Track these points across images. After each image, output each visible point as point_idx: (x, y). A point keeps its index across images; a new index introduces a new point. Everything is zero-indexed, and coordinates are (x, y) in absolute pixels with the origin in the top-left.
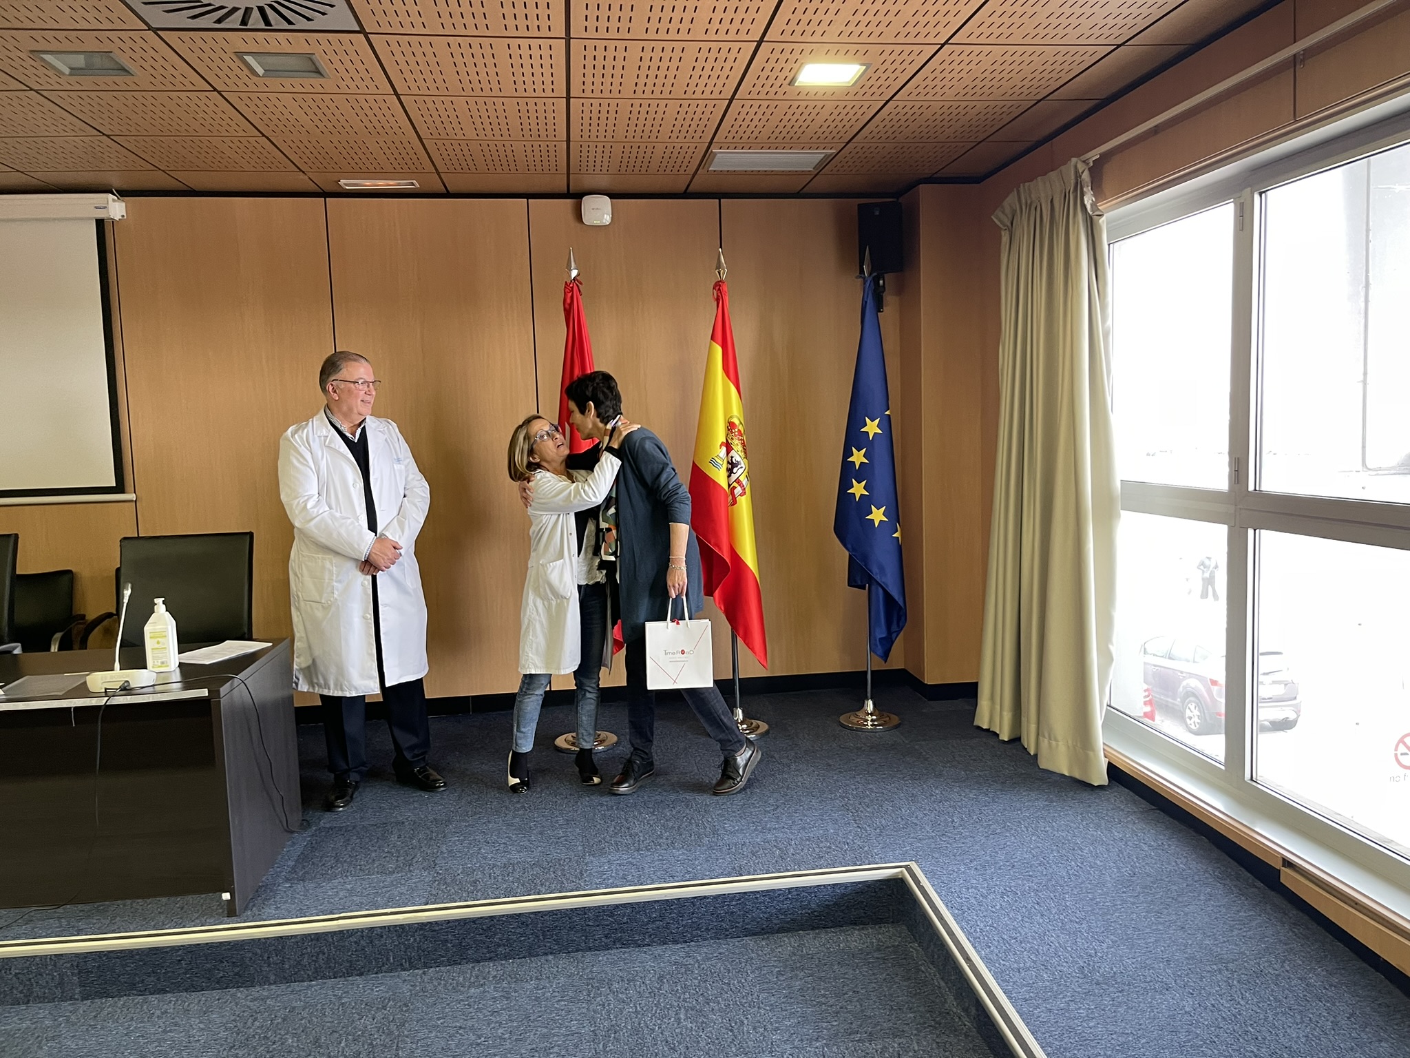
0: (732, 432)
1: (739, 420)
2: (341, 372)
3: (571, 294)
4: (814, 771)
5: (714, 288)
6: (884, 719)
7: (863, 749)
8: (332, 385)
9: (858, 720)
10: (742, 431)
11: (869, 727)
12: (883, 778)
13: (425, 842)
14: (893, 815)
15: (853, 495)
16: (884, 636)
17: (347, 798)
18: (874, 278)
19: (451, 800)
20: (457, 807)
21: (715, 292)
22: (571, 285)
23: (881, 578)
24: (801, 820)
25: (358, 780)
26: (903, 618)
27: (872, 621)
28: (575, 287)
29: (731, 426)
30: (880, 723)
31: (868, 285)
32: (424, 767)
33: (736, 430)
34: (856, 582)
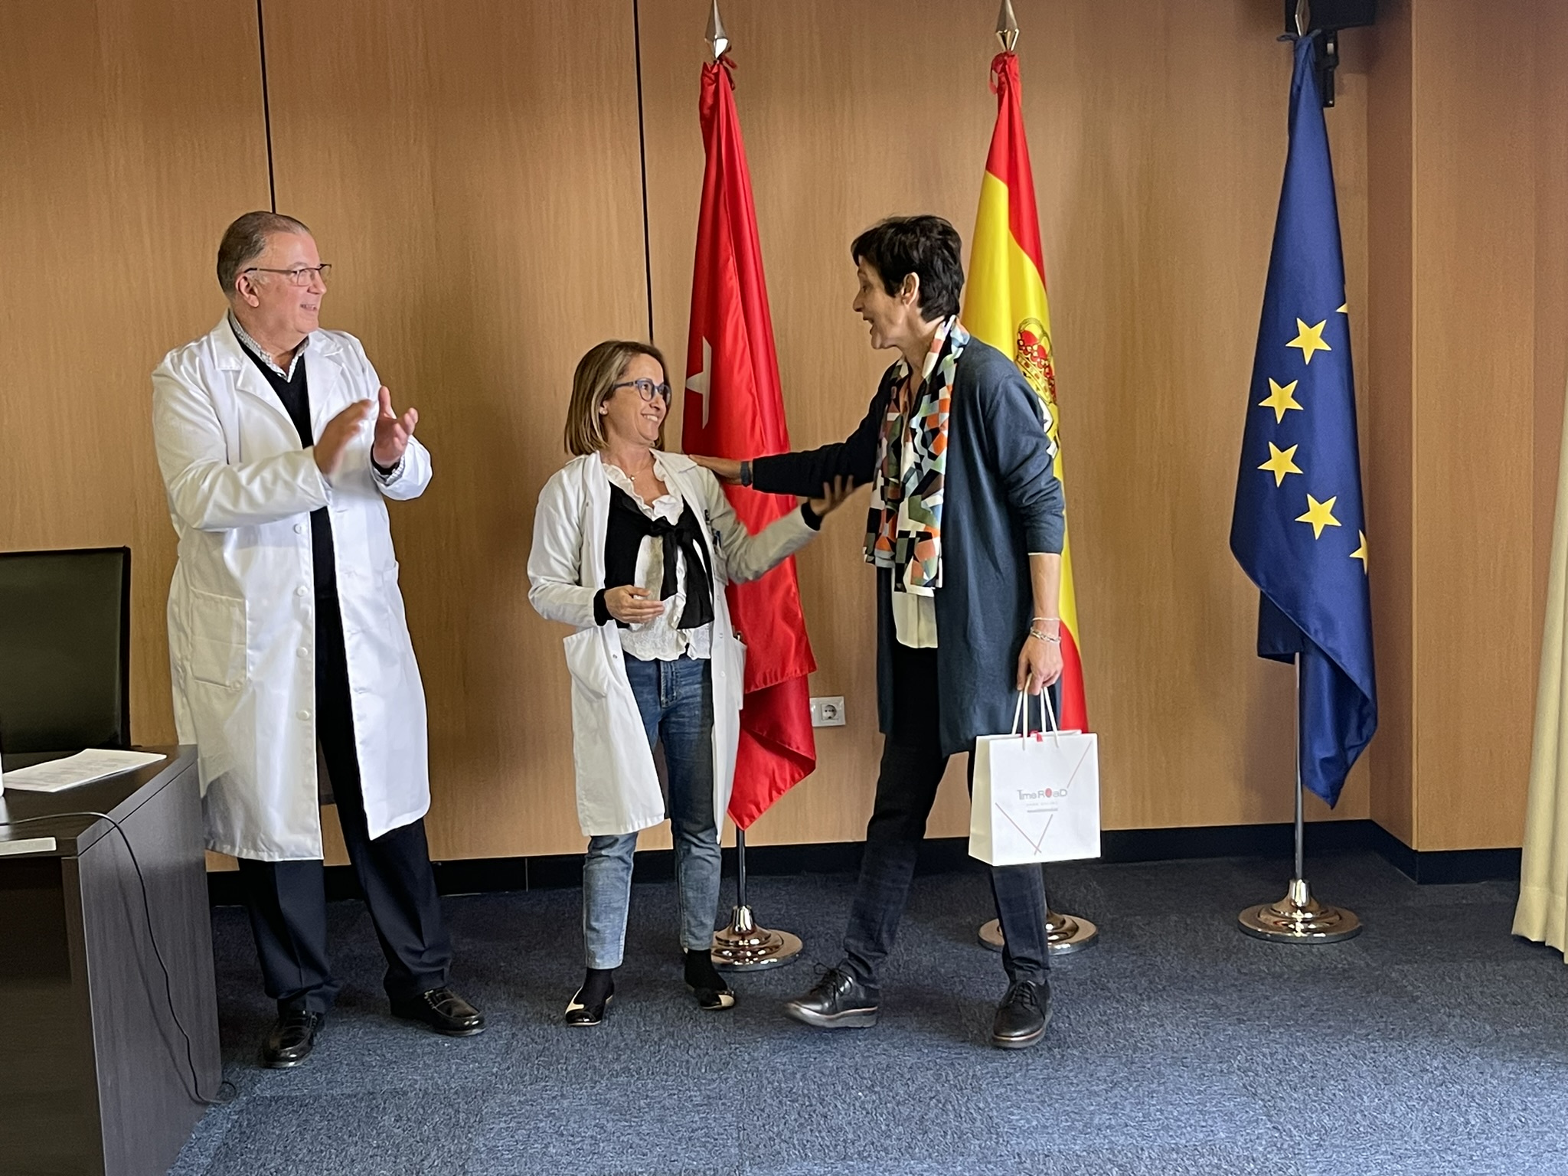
0: (1026, 352)
1: (1041, 327)
2: (262, 254)
3: (713, 86)
4: (1187, 1018)
5: (994, 68)
6: (1331, 919)
7: (1286, 976)
8: (245, 279)
9: (1276, 919)
10: (1047, 350)
11: (1299, 934)
12: (1326, 1035)
13: (447, 1131)
14: (1345, 1107)
15: (1267, 474)
16: (1328, 755)
17: (303, 1044)
18: (1315, 39)
19: (491, 1053)
20: (504, 1066)
21: (995, 76)
22: (715, 70)
23: (1326, 639)
24: (1161, 1111)
25: (322, 1010)
26: (1370, 721)
27: (1307, 726)
28: (723, 74)
29: (1024, 339)
30: (1319, 926)
31: (1304, 52)
32: (441, 990)
33: (1035, 347)
34: (1274, 647)
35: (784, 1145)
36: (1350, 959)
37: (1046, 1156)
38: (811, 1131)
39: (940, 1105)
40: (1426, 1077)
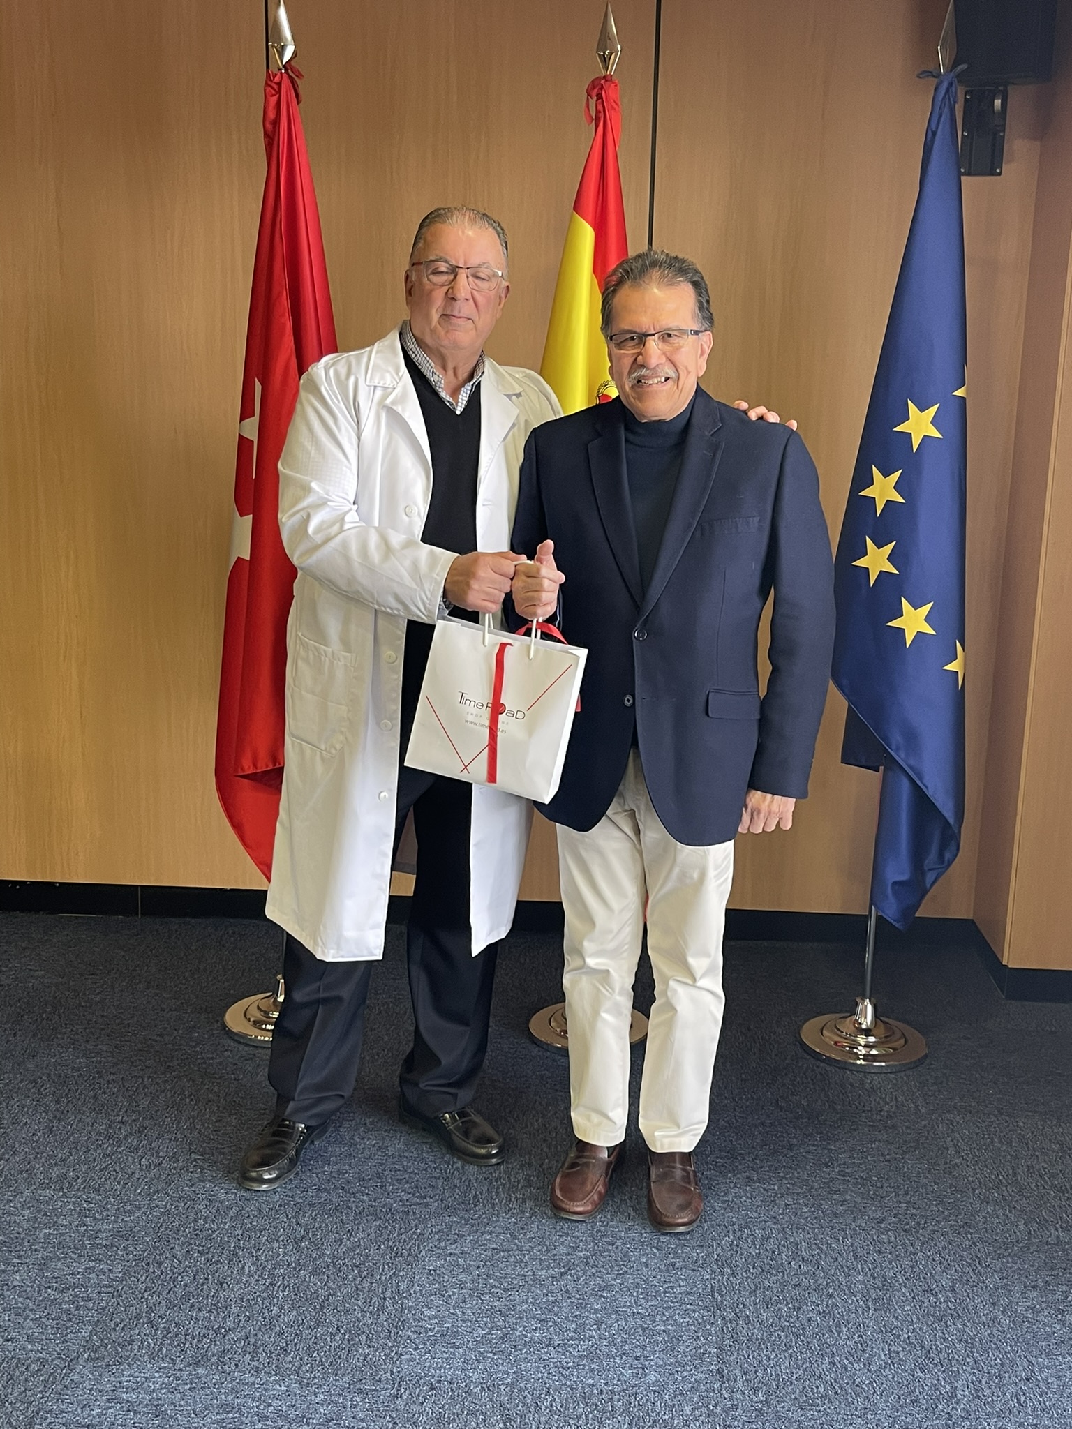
5: (589, 95)
9: (838, 1039)
11: (859, 1061)
15: (861, 571)
16: (904, 877)
21: (593, 102)
23: (906, 757)
26: (952, 845)
28: (285, 83)
30: (882, 1053)
31: (942, 94)
34: (859, 758)
35: (146, 1328)
37: (432, 1388)
38: (192, 1306)
39: (357, 1283)
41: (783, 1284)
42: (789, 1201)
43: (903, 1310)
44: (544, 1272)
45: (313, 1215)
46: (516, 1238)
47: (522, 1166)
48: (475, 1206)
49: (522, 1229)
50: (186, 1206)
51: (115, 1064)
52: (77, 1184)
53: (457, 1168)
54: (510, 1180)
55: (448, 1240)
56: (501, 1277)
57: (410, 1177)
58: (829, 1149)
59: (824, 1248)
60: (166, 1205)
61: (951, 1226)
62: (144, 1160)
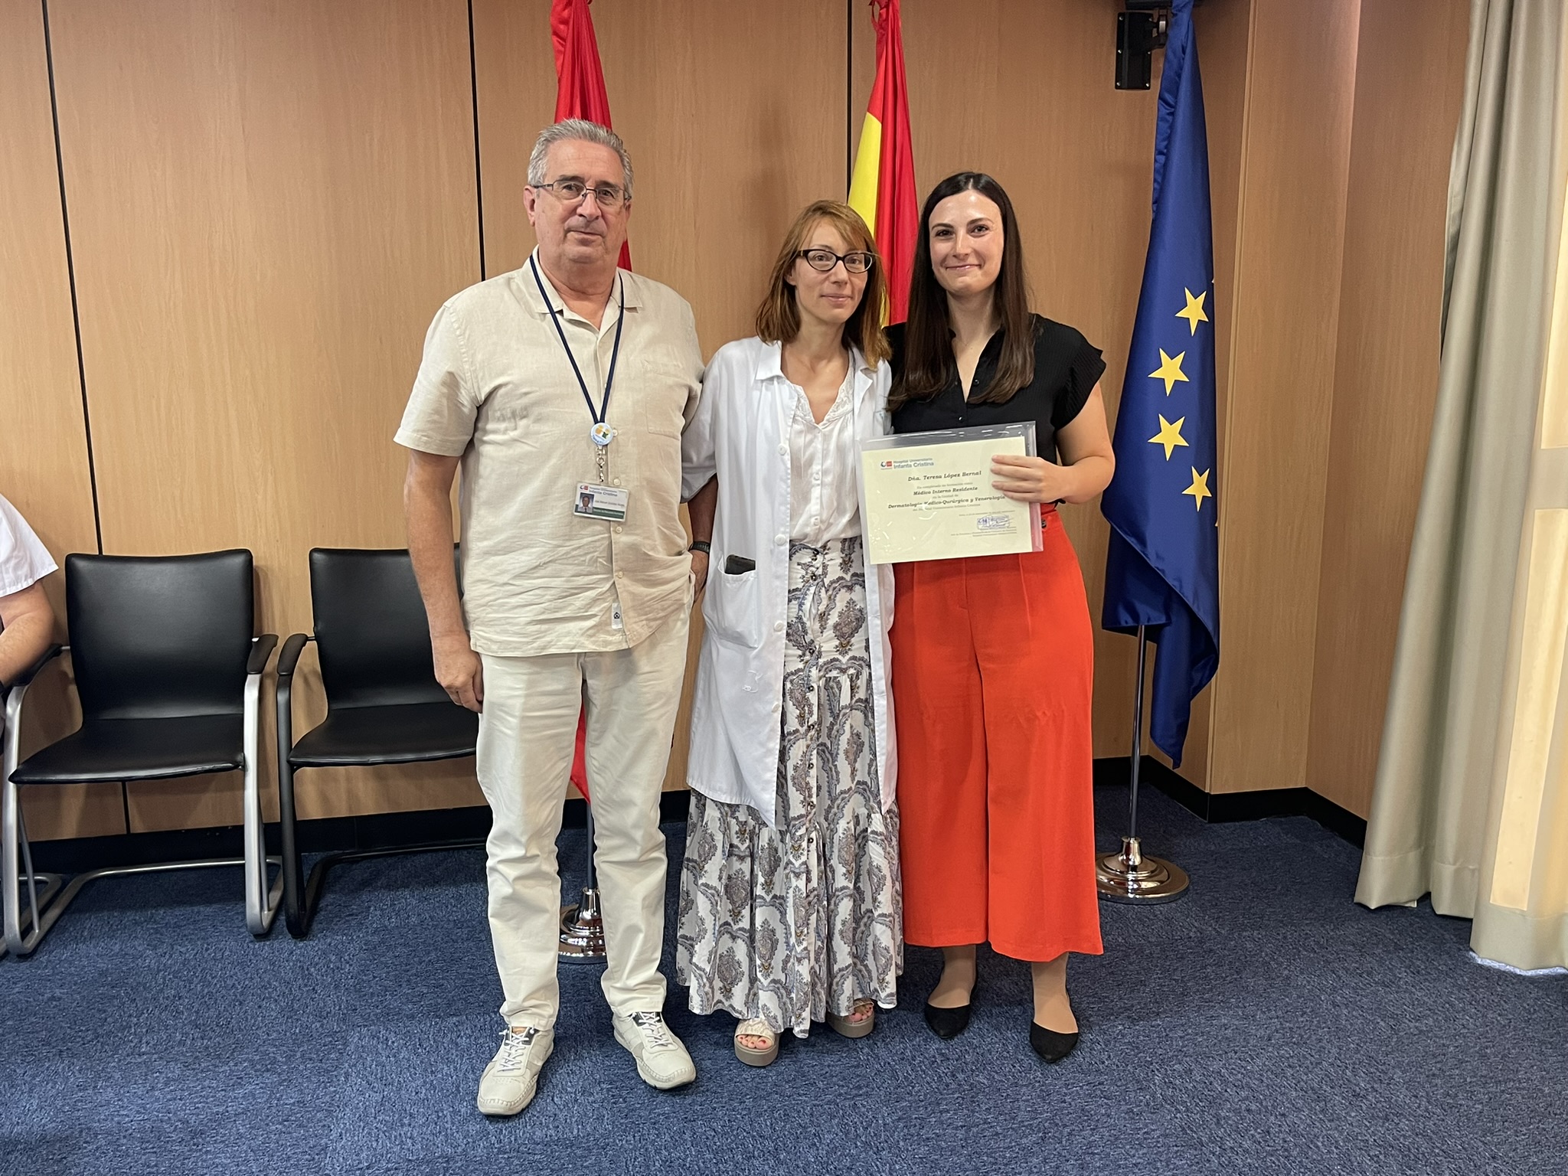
6: (1161, 875)
9: (1109, 877)
11: (1133, 895)
30: (1152, 884)
36: (1196, 924)
40: (1364, 1108)
41: (1238, 1112)
42: (1180, 1034)
43: (1350, 1116)
44: (1024, 1141)
45: (768, 1124)
46: (973, 1111)
47: (925, 1040)
48: (913, 1087)
49: (973, 1102)
50: (637, 1138)
51: (449, 1005)
52: (505, 1136)
53: (868, 1054)
54: (925, 1057)
55: (915, 1126)
56: (992, 1153)
57: (831, 1071)
58: (1174, 980)
59: (1243, 1070)
60: (614, 1141)
61: (1329, 1033)
62: (555, 1099)
